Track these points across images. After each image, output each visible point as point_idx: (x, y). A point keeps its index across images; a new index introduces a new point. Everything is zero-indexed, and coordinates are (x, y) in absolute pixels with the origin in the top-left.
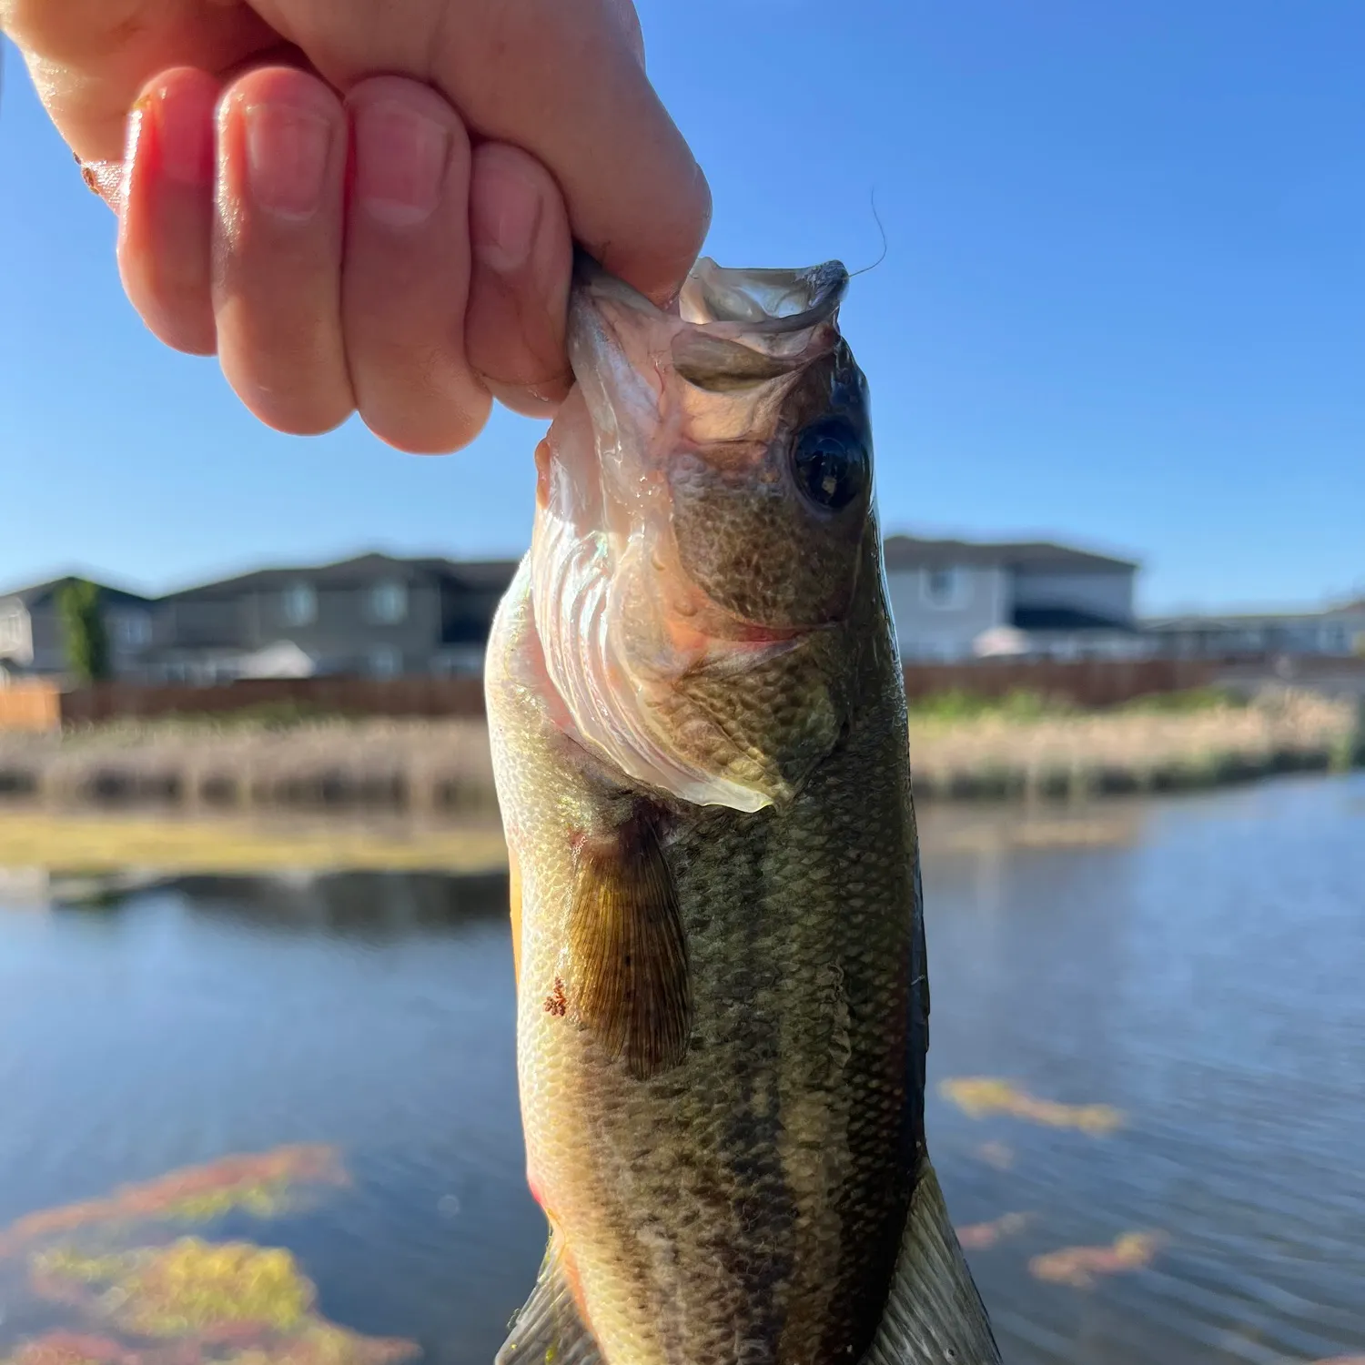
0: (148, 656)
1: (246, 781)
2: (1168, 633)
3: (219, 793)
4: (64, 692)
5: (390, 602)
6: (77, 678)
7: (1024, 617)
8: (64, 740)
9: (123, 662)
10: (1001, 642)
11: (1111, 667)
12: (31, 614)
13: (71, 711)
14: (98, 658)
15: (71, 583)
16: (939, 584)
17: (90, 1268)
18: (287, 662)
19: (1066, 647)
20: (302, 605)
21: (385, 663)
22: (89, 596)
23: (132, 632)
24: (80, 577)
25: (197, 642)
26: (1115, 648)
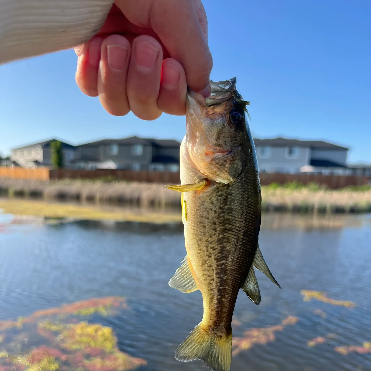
0: (73, 162)
1: (98, 196)
2: (354, 169)
3: (91, 199)
4: (50, 170)
5: (139, 150)
6: (54, 167)
7: (314, 162)
8: (51, 183)
9: (67, 163)
10: (308, 169)
11: (339, 177)
12: (43, 149)
13: (52, 175)
14: (60, 162)
15: (54, 141)
16: (291, 152)
17: (54, 328)
18: (110, 165)
19: (326, 171)
20: (115, 150)
21: (137, 167)
22: (59, 145)
23: (69, 155)
24: (56, 140)
25: (86, 159)
26: (339, 172)
